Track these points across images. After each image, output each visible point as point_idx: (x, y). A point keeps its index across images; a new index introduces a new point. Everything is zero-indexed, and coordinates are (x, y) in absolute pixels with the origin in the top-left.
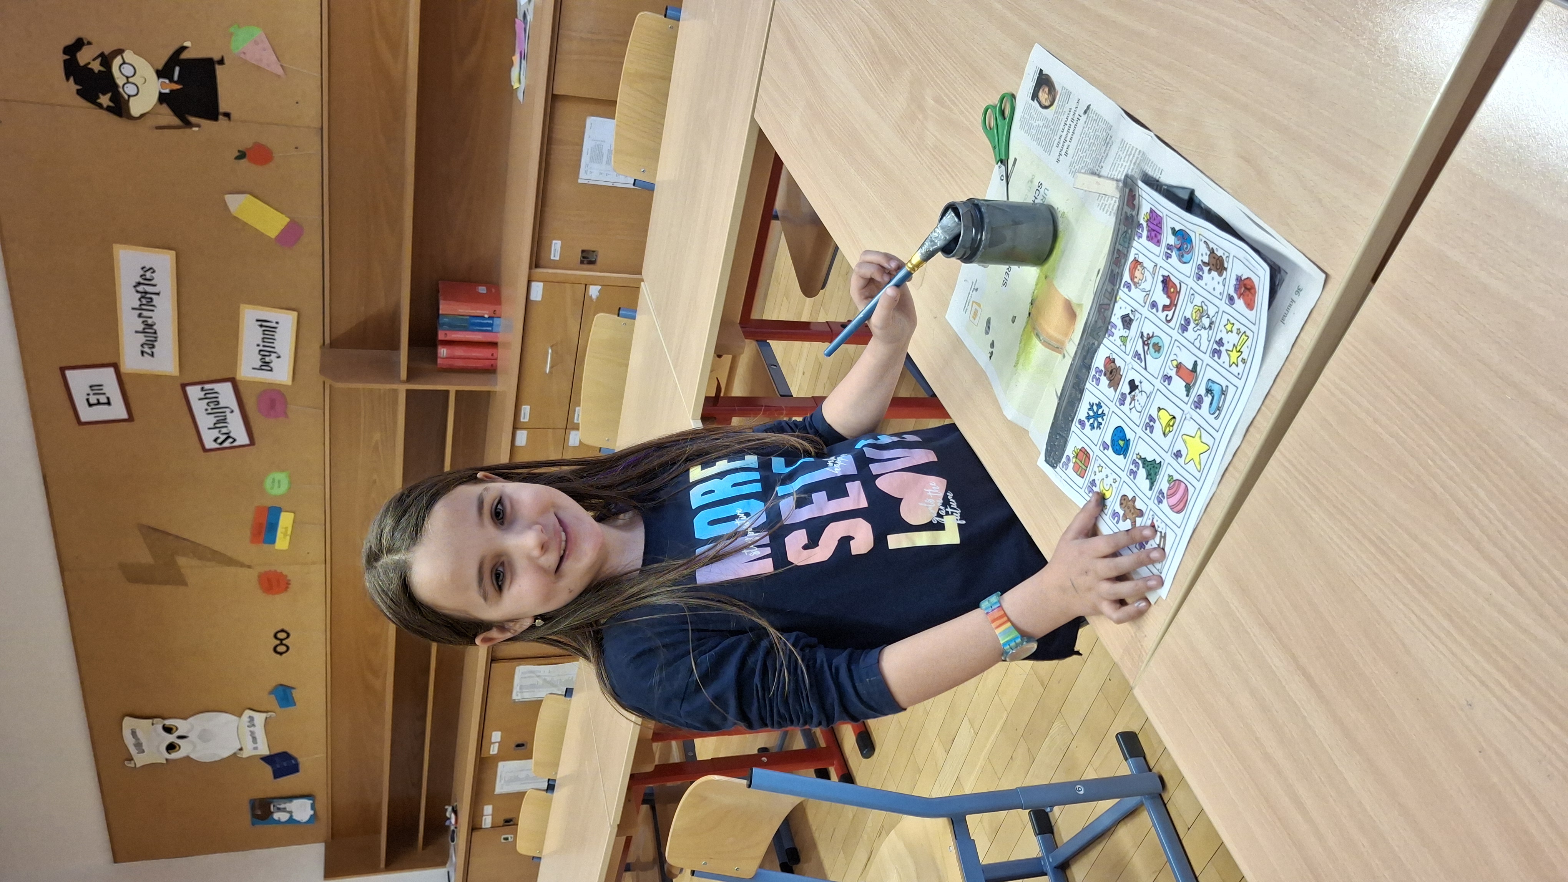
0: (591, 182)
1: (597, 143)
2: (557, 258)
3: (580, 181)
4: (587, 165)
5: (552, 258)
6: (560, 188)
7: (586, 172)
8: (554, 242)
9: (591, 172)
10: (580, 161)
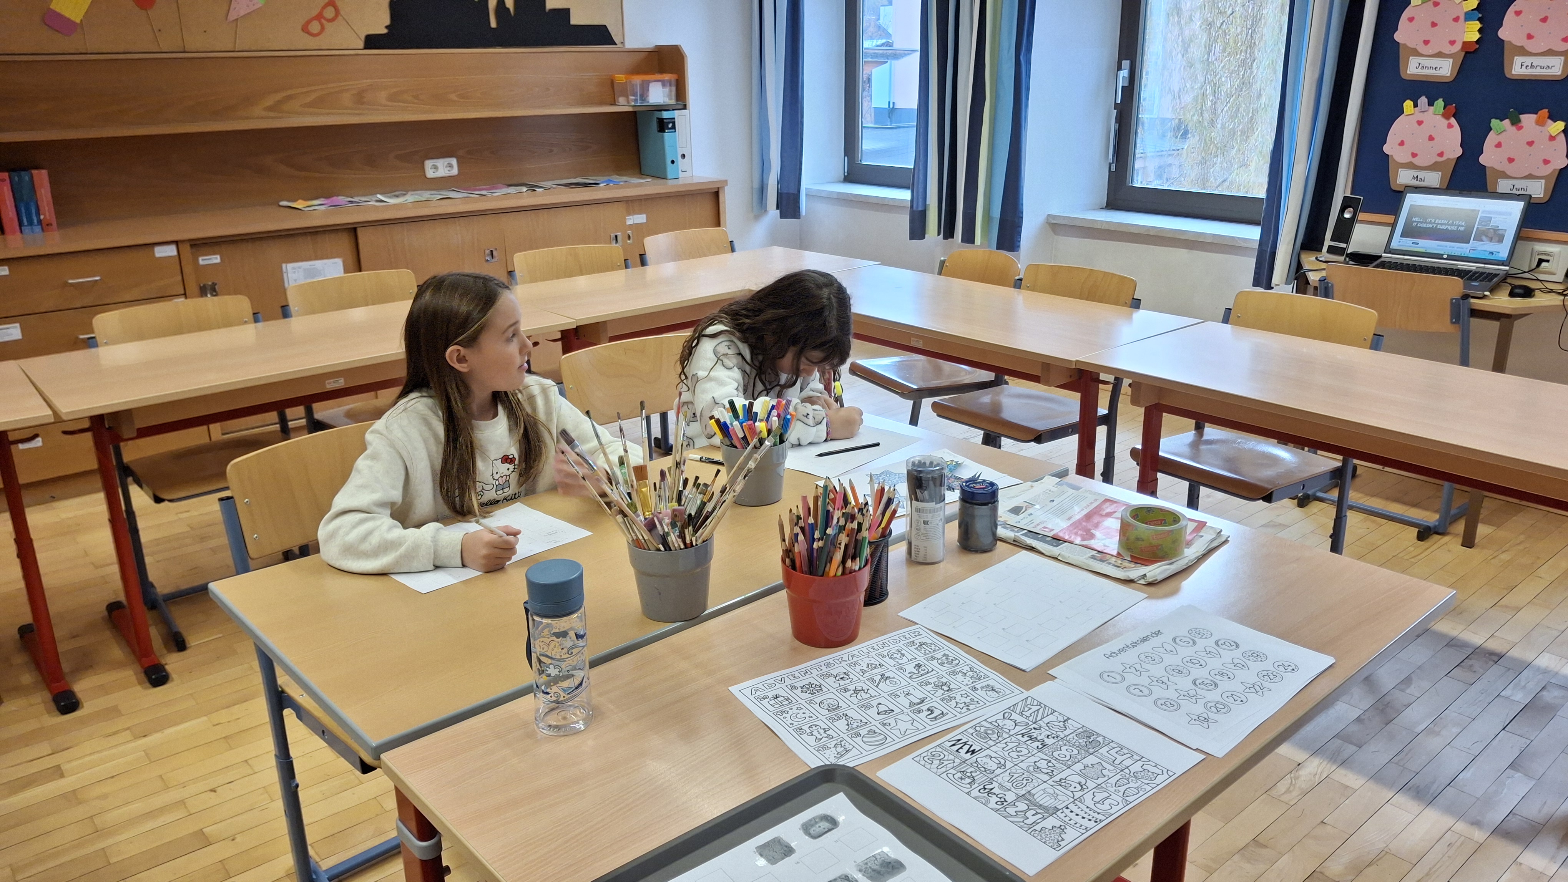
0: (285, 275)
1: (322, 272)
2: (201, 262)
3: (284, 266)
4: (300, 268)
5: (200, 259)
6: (274, 250)
7: (294, 268)
8: (218, 257)
9: (294, 272)
10: (302, 261)
